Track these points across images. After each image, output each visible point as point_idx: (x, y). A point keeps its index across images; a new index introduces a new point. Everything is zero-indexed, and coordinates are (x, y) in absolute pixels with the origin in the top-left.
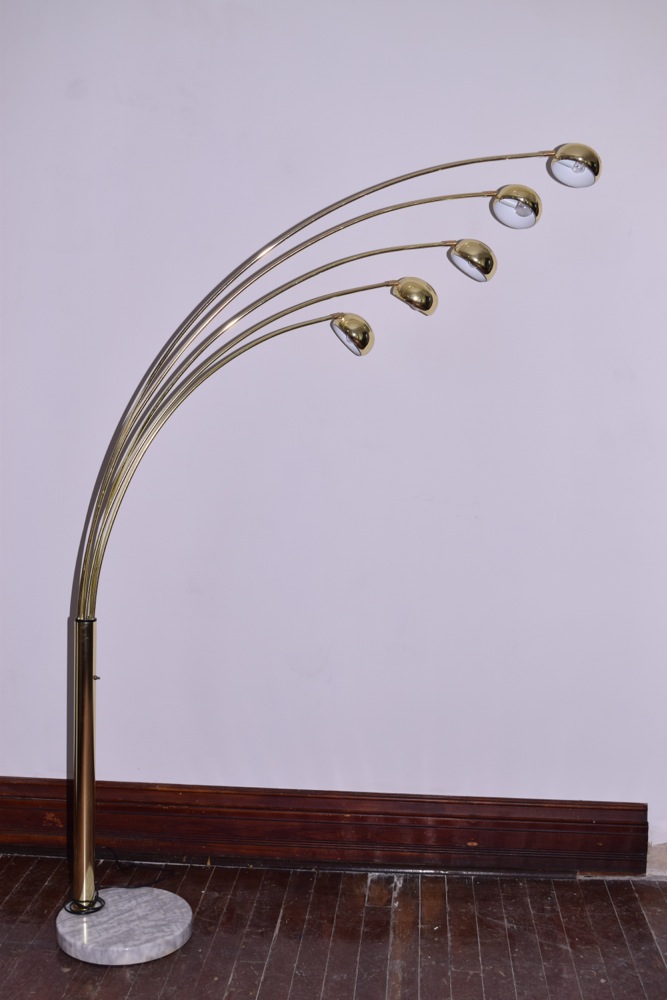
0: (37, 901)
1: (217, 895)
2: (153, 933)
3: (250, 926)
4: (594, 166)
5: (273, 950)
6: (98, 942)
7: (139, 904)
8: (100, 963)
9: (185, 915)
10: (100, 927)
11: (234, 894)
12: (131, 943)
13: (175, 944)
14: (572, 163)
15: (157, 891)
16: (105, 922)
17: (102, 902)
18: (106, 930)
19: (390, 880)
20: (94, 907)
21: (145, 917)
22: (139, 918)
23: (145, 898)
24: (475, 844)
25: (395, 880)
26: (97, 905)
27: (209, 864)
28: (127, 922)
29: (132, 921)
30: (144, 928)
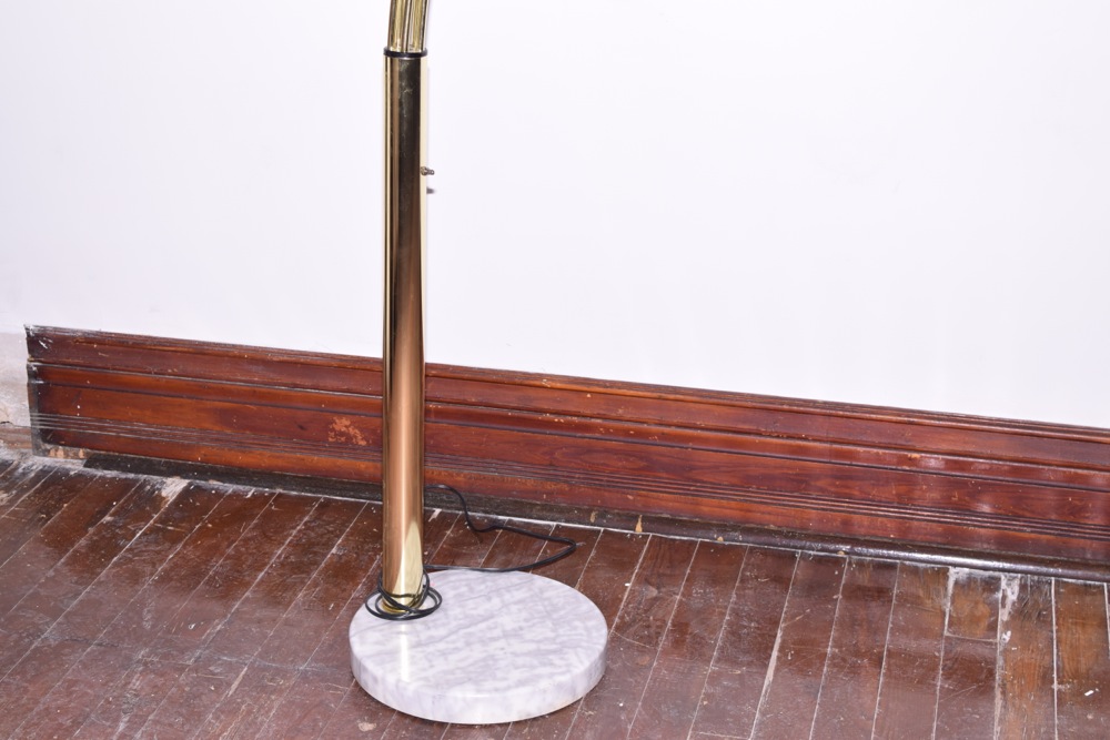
0: (316, 584)
1: (653, 592)
2: (533, 667)
3: (718, 660)
5: (763, 714)
6: (426, 679)
7: (505, 605)
8: (430, 717)
9: (595, 634)
10: (431, 649)
11: (688, 594)
12: (489, 685)
13: (573, 690)
15: (540, 581)
16: (442, 639)
17: (437, 597)
18: (443, 654)
19: (991, 585)
20: (416, 609)
21: (516, 634)
22: (506, 635)
23: (519, 595)
25: (1004, 585)
26: (427, 603)
27: (639, 529)
28: (483, 642)
29: (494, 639)
30: (515, 654)
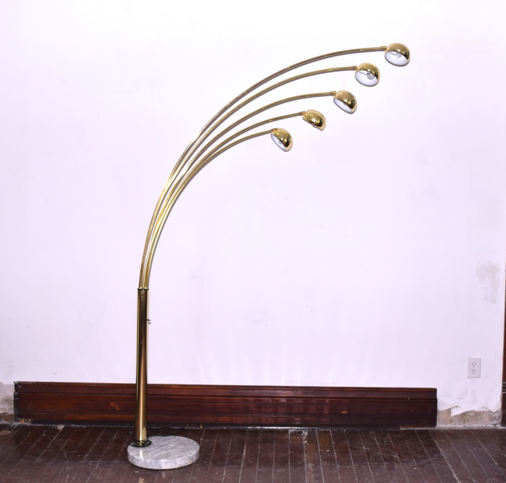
1: (208, 440)
2: (181, 454)
3: (230, 452)
4: (407, 56)
5: (244, 461)
7: (170, 442)
8: (154, 468)
9: (196, 446)
10: (152, 452)
11: (218, 440)
12: (170, 458)
13: (192, 459)
14: (395, 53)
15: (178, 437)
16: (154, 450)
17: (150, 443)
18: (155, 453)
19: (301, 432)
20: (147, 444)
21: (175, 448)
22: (172, 448)
23: (172, 440)
24: (346, 412)
25: (303, 432)
26: (148, 443)
27: (201, 427)
28: (166, 450)
30: (175, 452)
